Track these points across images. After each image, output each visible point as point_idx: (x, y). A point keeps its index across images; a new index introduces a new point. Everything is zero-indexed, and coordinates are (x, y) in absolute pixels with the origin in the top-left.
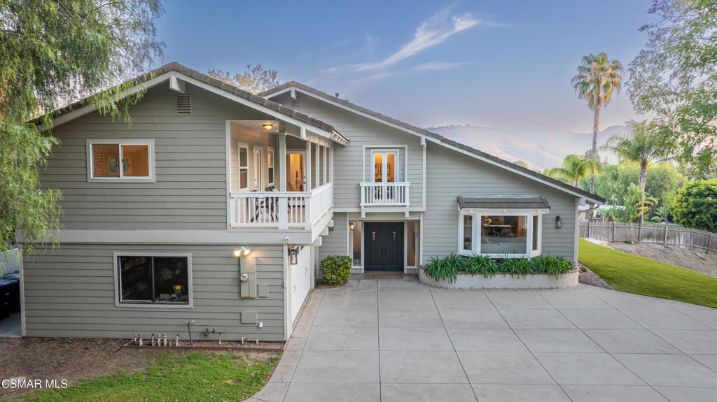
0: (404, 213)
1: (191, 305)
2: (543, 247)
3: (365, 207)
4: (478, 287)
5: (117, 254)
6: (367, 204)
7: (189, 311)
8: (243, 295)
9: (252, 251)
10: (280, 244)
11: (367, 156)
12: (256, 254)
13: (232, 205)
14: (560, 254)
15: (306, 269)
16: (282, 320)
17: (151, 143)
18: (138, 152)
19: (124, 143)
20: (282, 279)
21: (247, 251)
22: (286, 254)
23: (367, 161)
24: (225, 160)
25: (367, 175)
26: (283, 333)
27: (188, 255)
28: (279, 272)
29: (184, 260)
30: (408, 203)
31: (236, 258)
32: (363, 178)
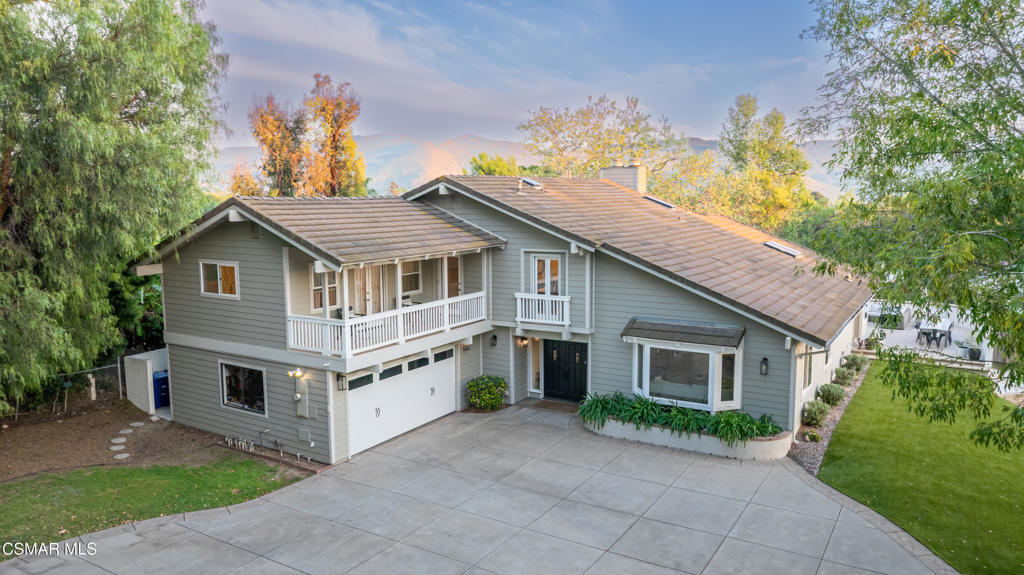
0: (560, 334)
1: (266, 416)
3: (522, 322)
4: (632, 439)
5: (220, 361)
6: (524, 320)
7: (264, 420)
8: (299, 413)
9: (304, 373)
10: (324, 371)
11: (527, 261)
12: (307, 376)
13: (290, 327)
14: (768, 412)
15: (433, 390)
16: (327, 443)
17: (236, 265)
18: (229, 272)
19: (220, 264)
20: (326, 403)
21: (299, 373)
22: (331, 379)
23: (527, 267)
24: (282, 284)
25: (527, 284)
26: (328, 456)
27: (263, 369)
28: (326, 397)
29: (260, 373)
30: (567, 322)
31: (295, 378)
32: (522, 287)
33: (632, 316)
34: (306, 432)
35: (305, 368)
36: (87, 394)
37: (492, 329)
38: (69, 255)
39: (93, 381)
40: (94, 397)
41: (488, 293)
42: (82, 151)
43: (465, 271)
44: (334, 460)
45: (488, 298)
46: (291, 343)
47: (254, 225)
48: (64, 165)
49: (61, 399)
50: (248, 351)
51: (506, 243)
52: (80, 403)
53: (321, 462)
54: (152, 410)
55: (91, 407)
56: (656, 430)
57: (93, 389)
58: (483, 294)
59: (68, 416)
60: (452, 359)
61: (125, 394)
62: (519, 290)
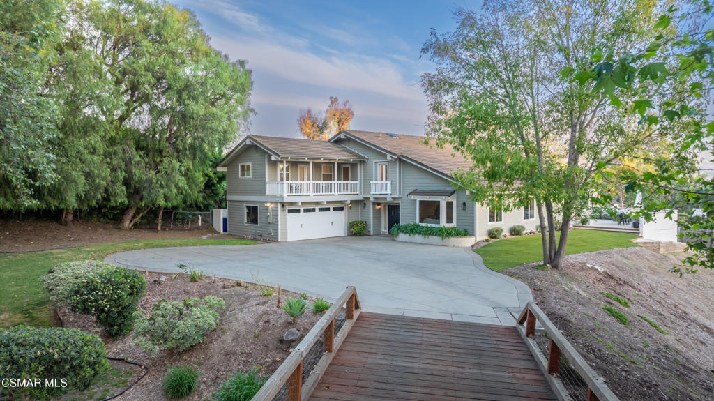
0: (386, 198)
1: (259, 225)
2: (457, 222)
3: (373, 195)
5: (245, 205)
6: (374, 193)
7: (258, 227)
8: (269, 222)
9: (270, 204)
10: (277, 203)
11: (376, 167)
12: (272, 206)
13: (267, 186)
14: (466, 228)
15: (332, 223)
16: (277, 233)
17: (250, 164)
18: (248, 167)
19: (246, 164)
20: (277, 216)
21: (268, 204)
22: (279, 206)
23: (376, 169)
24: (265, 169)
25: (376, 177)
26: (277, 238)
27: (258, 205)
28: (277, 213)
29: (257, 207)
30: (389, 192)
31: (267, 207)
32: (374, 178)
33: (415, 188)
34: (271, 230)
35: (271, 202)
36: (197, 222)
37: (362, 199)
38: (188, 152)
39: (200, 218)
40: (200, 224)
41: (360, 182)
42: (193, 113)
43: (352, 172)
44: (279, 240)
45: (360, 185)
46: (267, 193)
47: (257, 146)
48: (188, 119)
49: (188, 223)
50: (252, 198)
51: (367, 159)
52: (195, 226)
53: (275, 240)
54: (222, 231)
55: (198, 228)
56: (417, 236)
57: (200, 221)
58: (358, 182)
59: (189, 230)
60: (343, 212)
61: (212, 225)
62: (372, 180)
